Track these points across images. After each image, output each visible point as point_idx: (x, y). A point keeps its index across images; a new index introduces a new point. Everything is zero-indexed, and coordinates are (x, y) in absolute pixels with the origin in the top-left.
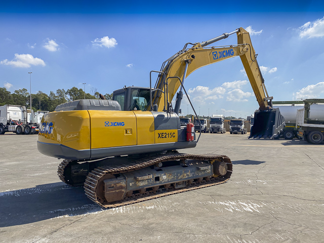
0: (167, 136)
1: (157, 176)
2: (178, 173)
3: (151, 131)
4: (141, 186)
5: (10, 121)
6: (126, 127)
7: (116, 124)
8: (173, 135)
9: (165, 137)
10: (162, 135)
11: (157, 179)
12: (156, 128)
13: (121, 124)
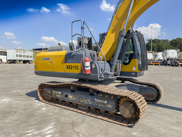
0: (73, 68)
1: (66, 94)
2: (80, 97)
3: (62, 63)
4: (58, 97)
5: (169, 58)
6: (50, 60)
7: (46, 59)
8: (77, 68)
9: (71, 69)
10: (69, 67)
11: (66, 96)
12: (66, 62)
13: (48, 59)
